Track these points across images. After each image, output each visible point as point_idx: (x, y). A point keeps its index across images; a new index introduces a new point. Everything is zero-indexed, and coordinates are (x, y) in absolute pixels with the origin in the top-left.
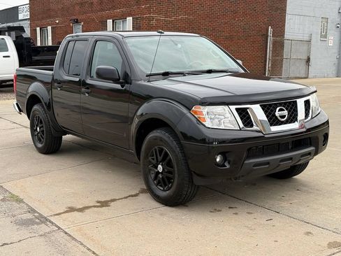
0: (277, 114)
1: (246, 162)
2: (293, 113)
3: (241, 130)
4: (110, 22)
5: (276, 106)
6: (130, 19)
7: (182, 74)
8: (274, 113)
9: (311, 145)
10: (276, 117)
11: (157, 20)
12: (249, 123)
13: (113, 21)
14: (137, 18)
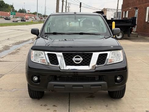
2: (88, 60)
3: (48, 65)
4: (148, 8)
9: (104, 81)
10: (73, 61)
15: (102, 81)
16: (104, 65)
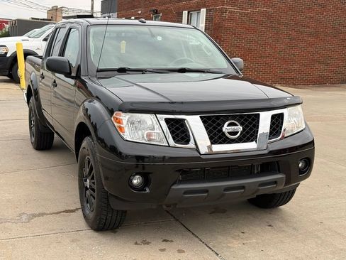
0: (226, 129)
1: (173, 187)
2: (251, 129)
3: (169, 146)
4: (185, 13)
5: (227, 118)
6: (203, 11)
7: (143, 71)
8: (221, 128)
9: (280, 172)
10: (224, 133)
11: (230, 12)
12: (183, 139)
13: (189, 13)
14: (210, 10)
15: (277, 174)
16: (281, 139)
